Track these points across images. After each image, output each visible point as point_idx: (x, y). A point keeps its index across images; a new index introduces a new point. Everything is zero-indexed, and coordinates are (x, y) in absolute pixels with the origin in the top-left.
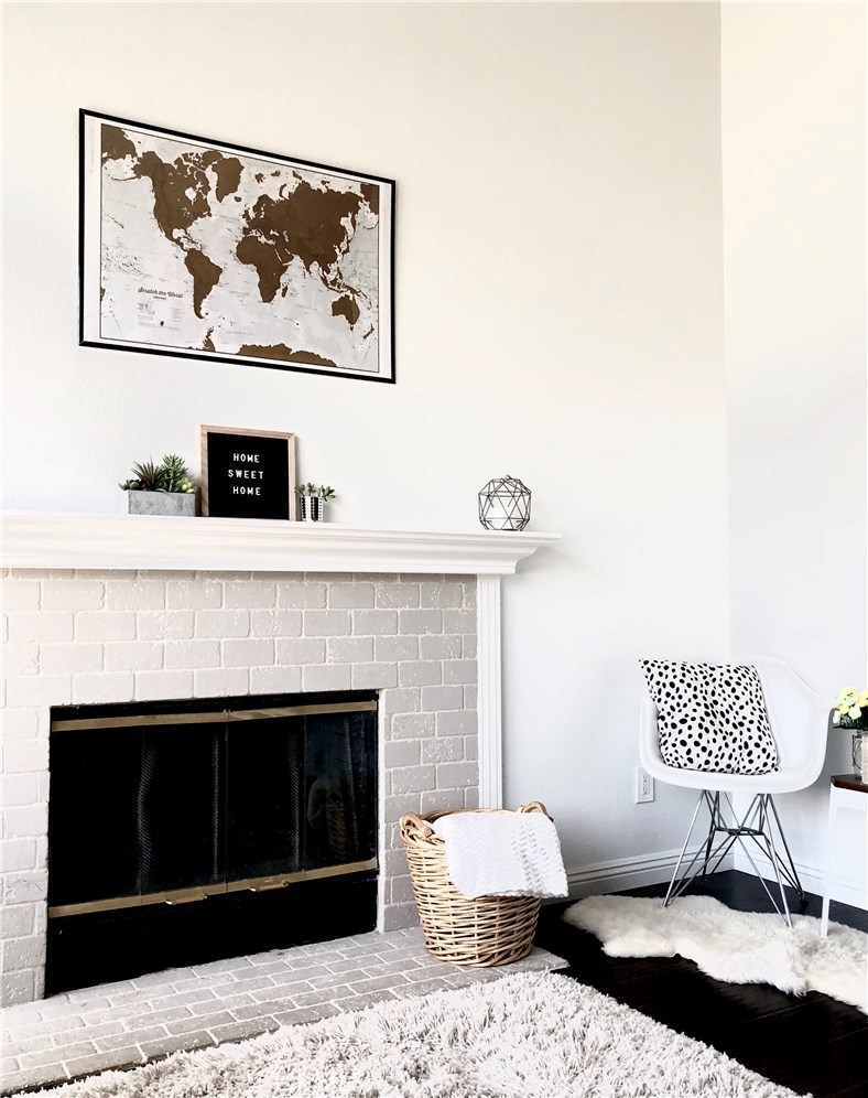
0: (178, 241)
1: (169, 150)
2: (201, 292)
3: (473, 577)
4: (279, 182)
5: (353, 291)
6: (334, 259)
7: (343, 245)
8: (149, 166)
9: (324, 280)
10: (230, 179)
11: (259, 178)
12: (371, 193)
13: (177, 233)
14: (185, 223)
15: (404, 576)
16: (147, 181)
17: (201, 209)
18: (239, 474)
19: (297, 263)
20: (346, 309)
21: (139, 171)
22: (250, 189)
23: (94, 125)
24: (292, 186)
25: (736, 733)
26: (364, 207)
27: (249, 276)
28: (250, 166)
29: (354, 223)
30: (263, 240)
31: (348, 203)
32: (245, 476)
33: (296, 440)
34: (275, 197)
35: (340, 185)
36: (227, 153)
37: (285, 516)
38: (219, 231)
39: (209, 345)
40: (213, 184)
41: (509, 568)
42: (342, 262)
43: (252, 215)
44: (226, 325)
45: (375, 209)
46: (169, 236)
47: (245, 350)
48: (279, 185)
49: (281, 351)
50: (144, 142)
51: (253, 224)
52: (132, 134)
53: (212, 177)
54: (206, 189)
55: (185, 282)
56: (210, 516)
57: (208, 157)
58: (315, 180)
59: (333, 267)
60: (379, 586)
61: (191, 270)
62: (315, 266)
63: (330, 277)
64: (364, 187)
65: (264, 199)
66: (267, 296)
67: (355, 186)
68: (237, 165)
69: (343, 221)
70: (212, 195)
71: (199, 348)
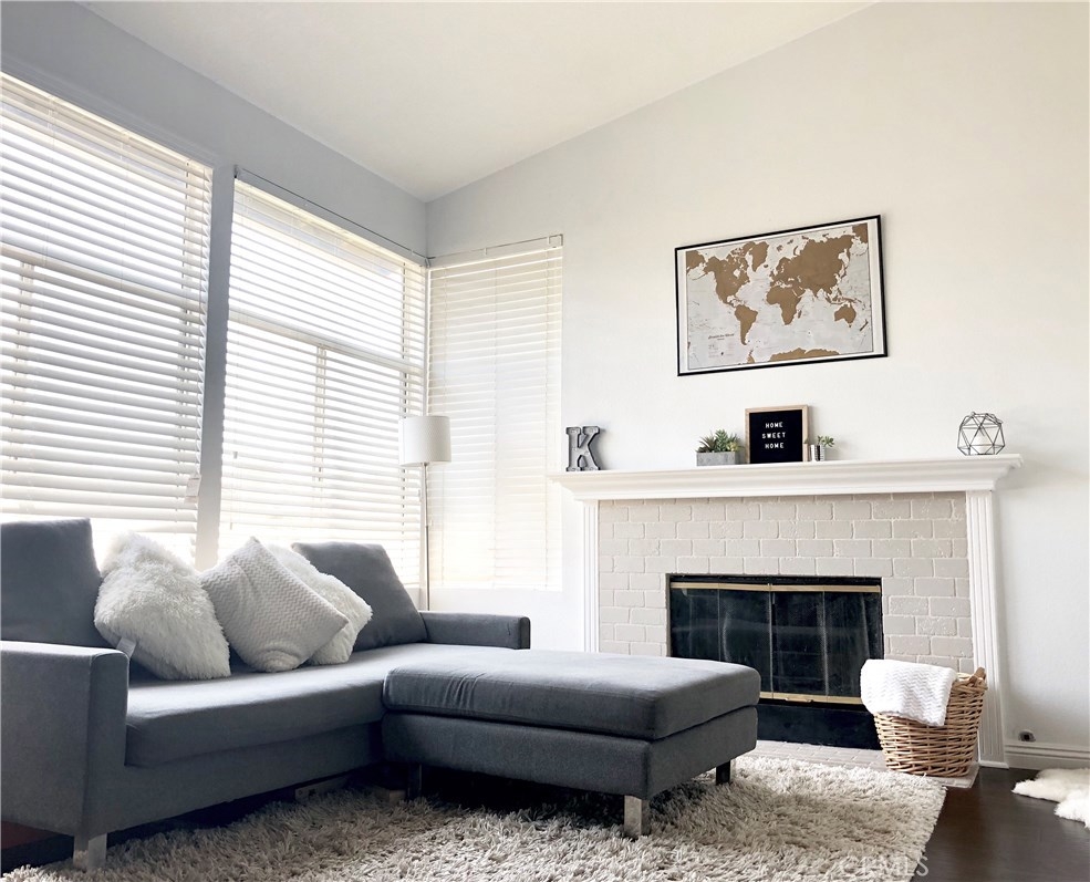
0: (731, 304)
1: (721, 253)
2: (745, 329)
3: (961, 495)
4: (793, 246)
5: (850, 301)
6: (835, 282)
7: (842, 272)
8: (714, 266)
9: (828, 300)
10: (760, 255)
11: (779, 248)
12: (862, 232)
13: (729, 299)
14: (734, 292)
16: (712, 274)
17: (744, 279)
18: (769, 436)
19: (808, 292)
20: (847, 314)
21: (706, 271)
22: (773, 259)
23: (682, 254)
24: (802, 245)
26: (856, 242)
27: (777, 310)
28: (773, 242)
29: (849, 255)
30: (784, 286)
31: (845, 242)
32: (773, 437)
33: (809, 409)
34: (791, 256)
35: (836, 233)
36: (757, 241)
37: (801, 460)
38: (755, 290)
39: (751, 359)
40: (750, 263)
42: (842, 284)
43: (776, 273)
44: (762, 346)
45: (865, 240)
46: (725, 302)
47: (774, 358)
48: (792, 248)
49: (799, 353)
50: (707, 253)
51: (776, 278)
52: (701, 251)
53: (749, 258)
54: (746, 266)
55: (735, 326)
56: (752, 462)
57: (745, 249)
58: (817, 236)
59: (835, 288)
61: (739, 318)
62: (821, 292)
63: (832, 296)
64: (855, 229)
65: (782, 261)
66: (788, 320)
67: (848, 230)
68: (764, 246)
69: (840, 256)
70: (750, 269)
71: (744, 362)
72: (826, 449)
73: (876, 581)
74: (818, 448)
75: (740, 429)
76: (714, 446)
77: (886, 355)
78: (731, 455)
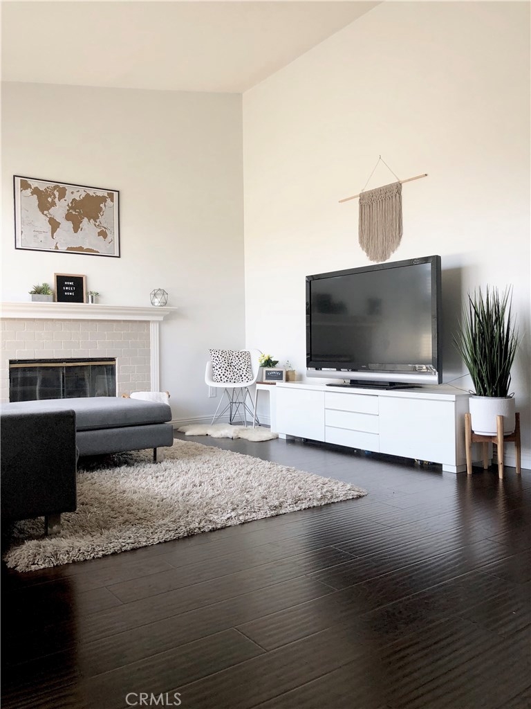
0: (46, 215)
1: (42, 186)
2: (53, 231)
3: (149, 322)
4: (79, 194)
5: (105, 228)
6: (98, 218)
7: (101, 213)
8: (37, 192)
9: (95, 225)
10: (62, 194)
11: (72, 193)
12: (111, 196)
13: (45, 212)
14: (48, 209)
15: (124, 321)
16: (35, 196)
17: (53, 204)
18: (67, 288)
19: (86, 219)
20: (103, 234)
21: (33, 193)
22: (69, 198)
23: (18, 179)
24: (84, 195)
25: (238, 372)
26: (109, 200)
27: (70, 225)
28: (69, 189)
29: (105, 206)
30: (74, 213)
31: (103, 199)
32: (69, 288)
33: (86, 277)
34: (78, 199)
35: (100, 193)
36: (62, 186)
37: (82, 302)
38: (59, 210)
39: (57, 248)
40: (57, 196)
41: (161, 319)
42: (101, 219)
43: (70, 205)
44: (62, 241)
45: (112, 201)
46: (43, 213)
47: (68, 249)
49: (81, 248)
50: (33, 184)
51: (71, 208)
52: (30, 181)
53: (57, 194)
54: (55, 197)
55: (48, 228)
56: (58, 301)
57: (55, 187)
58: (91, 192)
59: (98, 220)
60: (115, 324)
61: (50, 224)
62: (92, 221)
63: (97, 224)
64: (108, 194)
65: (74, 200)
66: (76, 231)
67: (105, 193)
68: (64, 189)
69: (101, 205)
70: (56, 200)
71: (53, 249)
72: (95, 297)
75: (52, 283)
76: (40, 291)
77: (119, 257)
78: (51, 297)
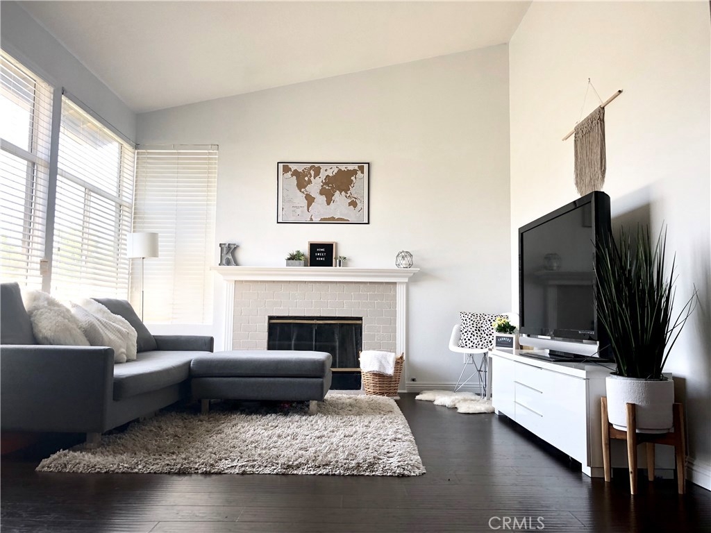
0: (303, 192)
1: (300, 168)
2: (309, 205)
3: (395, 283)
4: (332, 170)
5: (355, 198)
6: (349, 190)
7: (352, 185)
8: (296, 173)
9: (346, 196)
10: (317, 172)
11: (326, 170)
12: (361, 169)
13: (303, 190)
14: (305, 187)
15: (370, 283)
16: (295, 177)
17: (310, 182)
18: (319, 254)
19: (338, 192)
20: (353, 204)
21: (292, 175)
22: (323, 175)
23: (281, 165)
24: (336, 171)
26: (359, 173)
27: (324, 198)
28: (323, 167)
29: (355, 178)
30: (327, 188)
31: (354, 172)
32: (320, 256)
33: (336, 244)
34: (331, 175)
35: (351, 167)
36: (316, 165)
37: (332, 266)
38: (315, 187)
39: (311, 219)
40: (313, 175)
41: (406, 280)
42: (352, 190)
43: (324, 181)
44: (317, 213)
45: (363, 172)
46: (301, 191)
47: (322, 220)
48: (332, 171)
49: (333, 218)
50: (293, 167)
51: (324, 184)
52: (290, 166)
53: (312, 172)
55: (305, 203)
56: (310, 266)
57: (311, 168)
58: (343, 168)
59: (349, 192)
60: (362, 286)
61: (307, 199)
62: (343, 193)
63: (348, 195)
64: (359, 167)
65: (327, 176)
66: (328, 204)
67: (356, 167)
68: (319, 168)
69: (352, 178)
70: (312, 177)
71: (308, 220)
72: (343, 261)
73: (360, 319)
74: (340, 261)
75: (305, 250)
76: (294, 258)
77: (368, 223)
78: (302, 262)
